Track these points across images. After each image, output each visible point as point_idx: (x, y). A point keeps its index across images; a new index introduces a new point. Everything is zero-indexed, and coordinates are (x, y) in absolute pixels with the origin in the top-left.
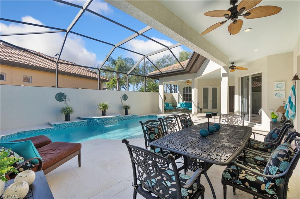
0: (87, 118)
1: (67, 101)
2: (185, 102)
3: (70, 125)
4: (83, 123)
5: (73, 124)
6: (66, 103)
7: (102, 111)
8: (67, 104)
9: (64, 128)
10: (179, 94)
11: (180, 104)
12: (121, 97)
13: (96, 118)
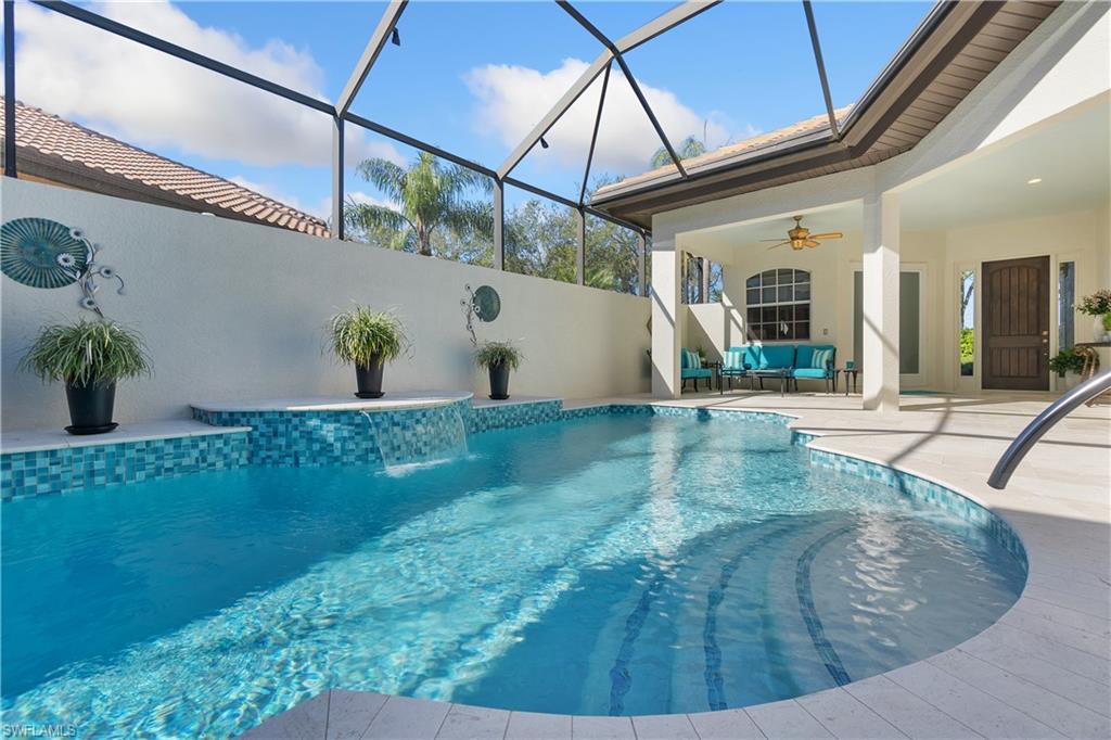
0: (253, 414)
1: (102, 288)
2: (758, 344)
3: (99, 464)
4: (219, 444)
5: (130, 454)
6: (88, 302)
7: (358, 367)
8: (97, 311)
9: (44, 487)
10: (727, 310)
11: (737, 354)
12: (468, 297)
13: (317, 414)
